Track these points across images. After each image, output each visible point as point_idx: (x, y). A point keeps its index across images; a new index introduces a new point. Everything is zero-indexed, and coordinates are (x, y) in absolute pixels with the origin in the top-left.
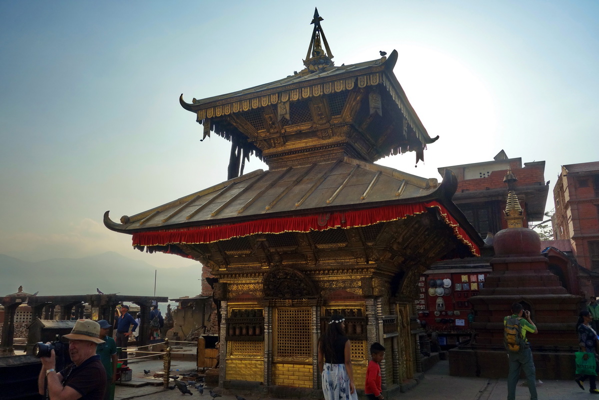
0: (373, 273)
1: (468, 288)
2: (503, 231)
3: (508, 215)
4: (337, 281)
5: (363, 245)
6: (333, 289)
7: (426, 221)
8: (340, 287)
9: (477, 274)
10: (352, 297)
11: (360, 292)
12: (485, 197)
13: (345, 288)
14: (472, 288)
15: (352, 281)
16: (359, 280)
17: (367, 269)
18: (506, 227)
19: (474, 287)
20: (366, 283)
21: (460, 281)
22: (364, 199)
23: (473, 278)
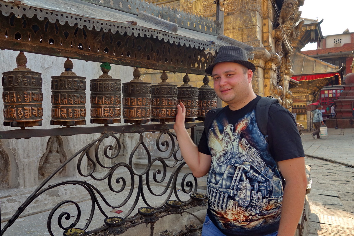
0: (310, 93)
1: (328, 96)
2: (350, 74)
3: (352, 68)
4: (296, 96)
5: (308, 85)
6: (295, 99)
7: (334, 79)
8: (297, 98)
9: (332, 90)
10: (301, 101)
11: (305, 99)
12: (339, 55)
13: (299, 98)
14: (329, 96)
15: (301, 96)
16: (304, 96)
17: (308, 92)
18: (351, 72)
19: (330, 96)
20: (307, 97)
21: (324, 93)
22: (314, 72)
23: (330, 92)
